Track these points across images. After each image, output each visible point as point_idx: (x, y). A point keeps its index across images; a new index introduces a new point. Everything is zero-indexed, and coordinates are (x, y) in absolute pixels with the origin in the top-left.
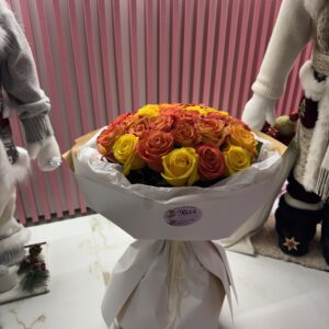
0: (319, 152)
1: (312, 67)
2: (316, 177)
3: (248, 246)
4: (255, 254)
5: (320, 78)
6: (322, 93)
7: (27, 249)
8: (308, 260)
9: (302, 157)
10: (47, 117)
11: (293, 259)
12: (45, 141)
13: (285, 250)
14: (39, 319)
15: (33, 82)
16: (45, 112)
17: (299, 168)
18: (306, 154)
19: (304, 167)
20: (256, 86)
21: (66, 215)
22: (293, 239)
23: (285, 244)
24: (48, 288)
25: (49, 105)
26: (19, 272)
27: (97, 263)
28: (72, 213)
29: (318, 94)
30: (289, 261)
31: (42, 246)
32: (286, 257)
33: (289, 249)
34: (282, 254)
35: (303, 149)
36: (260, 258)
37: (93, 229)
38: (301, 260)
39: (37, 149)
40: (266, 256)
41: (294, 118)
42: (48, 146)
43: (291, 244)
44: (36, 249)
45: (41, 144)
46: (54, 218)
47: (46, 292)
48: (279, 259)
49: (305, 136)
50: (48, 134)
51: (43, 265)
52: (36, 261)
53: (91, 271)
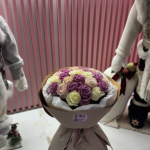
2: (145, 93)
3: (115, 124)
4: (119, 127)
5: (145, 50)
6: (147, 56)
7: (10, 127)
8: (143, 130)
9: (139, 83)
10: (22, 68)
11: (137, 129)
12: (21, 79)
16: (21, 66)
18: (141, 82)
21: (27, 109)
23: (132, 123)
24: (22, 145)
26: (8, 138)
27: (43, 132)
28: (30, 107)
30: (135, 131)
31: (17, 125)
32: (133, 129)
33: (134, 125)
34: (131, 127)
36: (121, 130)
37: (40, 116)
38: (139, 130)
40: (124, 128)
43: (135, 123)
44: (14, 127)
45: (19, 80)
46: (21, 110)
47: (21, 147)
48: (130, 129)
49: (140, 74)
50: (22, 75)
51: (19, 134)
52: (16, 133)
53: (41, 137)
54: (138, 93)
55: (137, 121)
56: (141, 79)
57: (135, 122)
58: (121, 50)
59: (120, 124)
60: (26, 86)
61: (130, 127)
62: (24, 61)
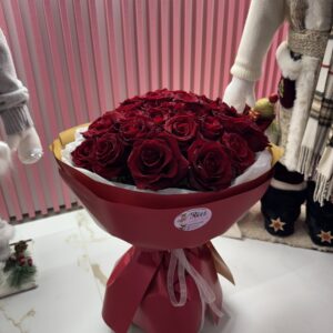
0: (299, 130)
1: (288, 48)
4: (243, 237)
5: (295, 57)
6: (299, 71)
7: (13, 247)
8: (294, 239)
10: (25, 108)
11: (280, 239)
12: (25, 133)
13: (271, 231)
14: (29, 314)
15: (9, 71)
16: (24, 103)
18: (286, 134)
19: (285, 147)
21: (51, 212)
22: (278, 220)
23: (272, 226)
25: (27, 95)
26: (6, 269)
27: (85, 256)
28: (56, 209)
29: (294, 72)
30: (277, 242)
31: (28, 244)
32: (273, 238)
33: (276, 230)
34: (268, 235)
35: (284, 129)
36: (247, 241)
37: (80, 224)
38: (287, 240)
39: (17, 140)
40: (254, 238)
41: (273, 100)
42: (28, 137)
43: (277, 225)
44: (21, 246)
46: (38, 215)
47: (34, 288)
48: (267, 240)
49: (285, 117)
50: (28, 125)
51: (30, 260)
52: (23, 257)
53: (79, 264)
57: (277, 223)
59: (245, 230)
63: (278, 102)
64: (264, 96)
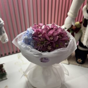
3: (66, 62)
4: (69, 64)
8: (84, 65)
9: (83, 35)
10: (3, 27)
11: (80, 65)
12: (3, 35)
16: (3, 26)
17: (82, 39)
18: (84, 35)
19: (83, 38)
20: (69, 14)
21: (9, 54)
23: (78, 61)
25: (3, 23)
27: (21, 69)
28: (11, 53)
30: (79, 65)
31: (4, 65)
32: (78, 64)
33: (79, 62)
36: (70, 65)
37: (19, 58)
38: (82, 65)
41: (81, 23)
42: (4, 36)
43: (80, 61)
45: (2, 36)
46: (6, 55)
47: (6, 79)
48: (76, 65)
49: (84, 29)
50: (4, 32)
51: (5, 71)
53: (19, 72)
54: (82, 42)
55: (81, 59)
56: (85, 32)
57: (80, 60)
58: (71, 13)
59: (70, 62)
60: (7, 40)
61: (76, 63)
62: (4, 22)
63: (82, 24)
64: (78, 21)
